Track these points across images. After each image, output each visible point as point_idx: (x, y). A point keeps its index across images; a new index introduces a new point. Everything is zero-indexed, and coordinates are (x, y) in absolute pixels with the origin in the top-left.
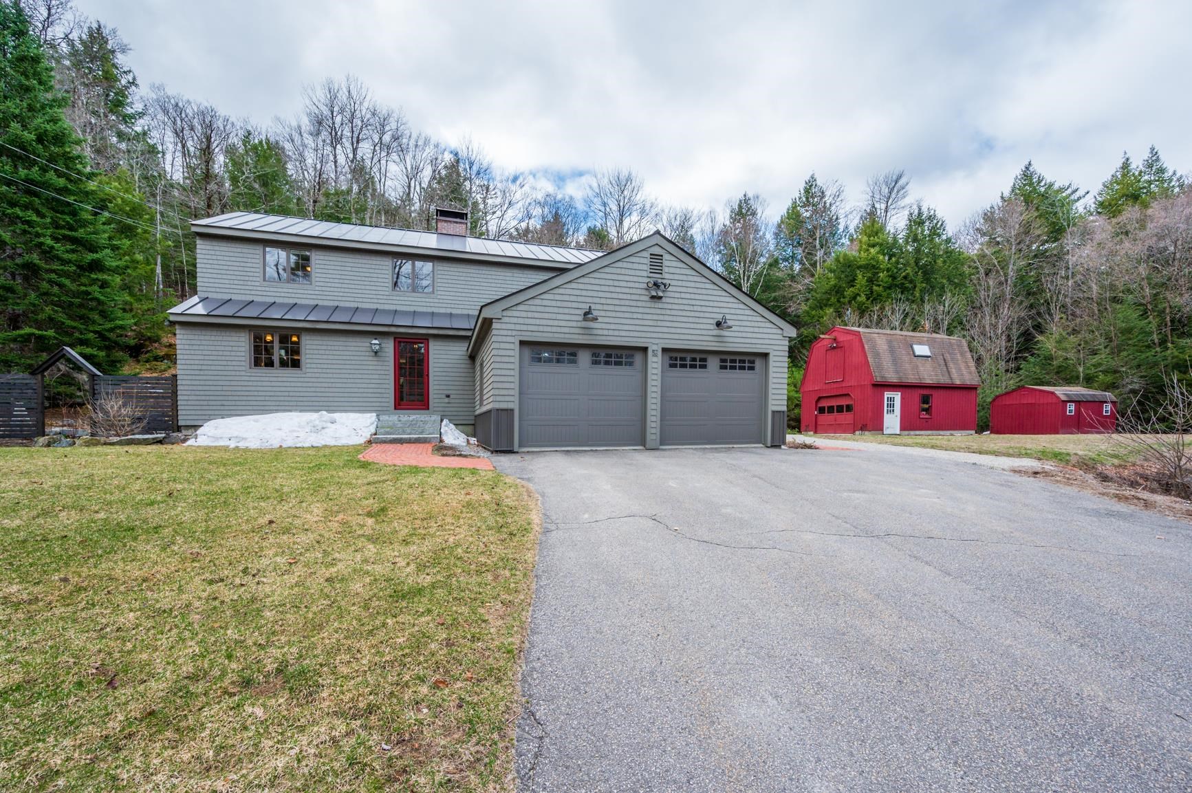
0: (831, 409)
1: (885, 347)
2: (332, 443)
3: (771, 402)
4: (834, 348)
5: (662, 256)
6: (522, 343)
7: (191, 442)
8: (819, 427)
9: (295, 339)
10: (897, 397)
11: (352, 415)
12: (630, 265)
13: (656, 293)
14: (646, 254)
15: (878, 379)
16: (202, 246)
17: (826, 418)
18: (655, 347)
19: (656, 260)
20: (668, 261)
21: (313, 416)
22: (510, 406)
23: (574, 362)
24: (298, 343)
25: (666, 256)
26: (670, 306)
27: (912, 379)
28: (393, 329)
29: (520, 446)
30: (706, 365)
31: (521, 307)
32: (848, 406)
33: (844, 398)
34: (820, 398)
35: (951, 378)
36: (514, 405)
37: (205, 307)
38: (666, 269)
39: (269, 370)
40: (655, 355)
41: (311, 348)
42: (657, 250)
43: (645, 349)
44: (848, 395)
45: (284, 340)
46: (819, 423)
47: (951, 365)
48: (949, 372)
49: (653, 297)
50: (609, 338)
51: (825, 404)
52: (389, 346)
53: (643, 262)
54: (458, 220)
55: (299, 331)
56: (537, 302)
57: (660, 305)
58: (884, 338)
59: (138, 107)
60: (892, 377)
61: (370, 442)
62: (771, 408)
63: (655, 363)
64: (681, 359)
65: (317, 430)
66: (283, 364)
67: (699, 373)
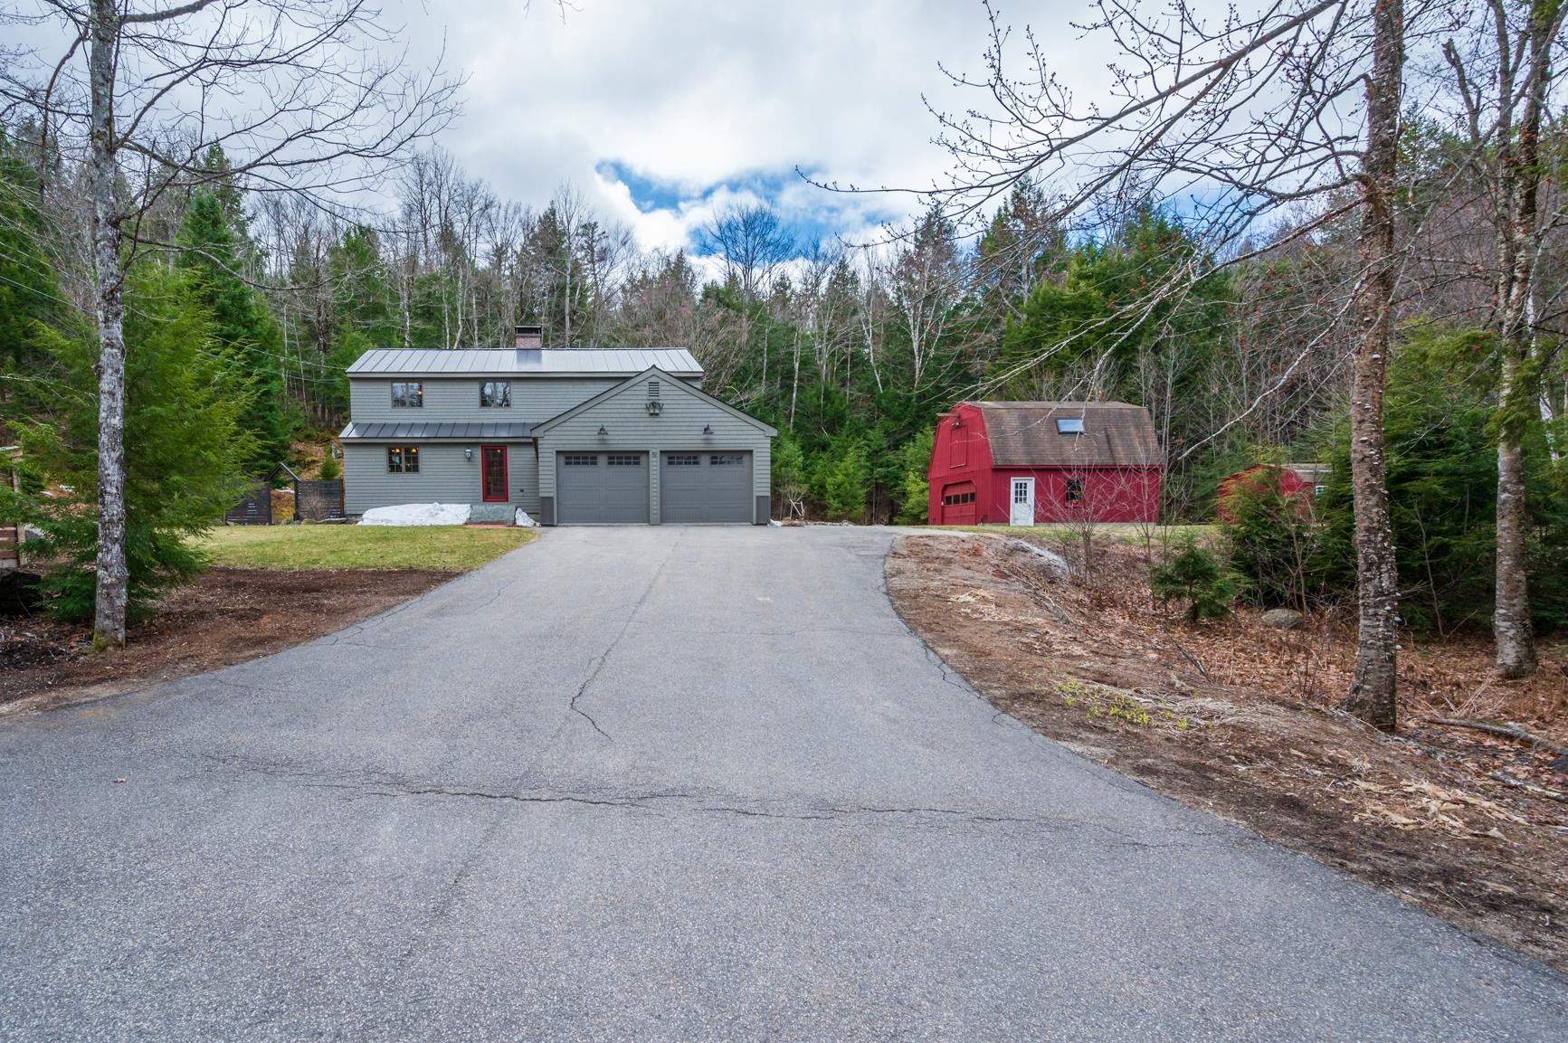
0: (957, 500)
1: (1016, 424)
2: (442, 524)
3: (756, 489)
4: (958, 427)
5: (658, 383)
6: (558, 452)
7: (360, 523)
8: (946, 520)
9: (414, 451)
10: (1031, 483)
11: (454, 506)
12: (633, 393)
13: (654, 409)
14: (646, 383)
15: (999, 463)
16: (353, 387)
17: (952, 509)
18: (655, 450)
19: (654, 387)
20: (663, 387)
21: (430, 506)
22: (551, 495)
23: (595, 463)
24: (416, 453)
25: (662, 383)
26: (666, 420)
27: (1051, 460)
28: (481, 440)
29: (558, 522)
30: (699, 462)
31: (556, 428)
32: (973, 495)
33: (967, 486)
34: (946, 487)
35: (1114, 458)
36: (553, 494)
37: (357, 433)
38: (661, 393)
39: (399, 474)
40: (655, 456)
41: (426, 457)
42: (654, 379)
43: (648, 452)
44: (970, 482)
45: (408, 451)
46: (946, 515)
47: (1117, 441)
48: (1111, 450)
49: (651, 414)
50: (619, 446)
51: (951, 493)
52: (478, 453)
53: (645, 387)
54: (534, 335)
55: (416, 445)
56: (567, 424)
57: (658, 419)
58: (1016, 414)
59: (249, 213)
60: (1020, 459)
61: (466, 524)
62: (756, 494)
63: (655, 462)
64: (674, 457)
65: (433, 515)
66: (408, 470)
67: (693, 468)
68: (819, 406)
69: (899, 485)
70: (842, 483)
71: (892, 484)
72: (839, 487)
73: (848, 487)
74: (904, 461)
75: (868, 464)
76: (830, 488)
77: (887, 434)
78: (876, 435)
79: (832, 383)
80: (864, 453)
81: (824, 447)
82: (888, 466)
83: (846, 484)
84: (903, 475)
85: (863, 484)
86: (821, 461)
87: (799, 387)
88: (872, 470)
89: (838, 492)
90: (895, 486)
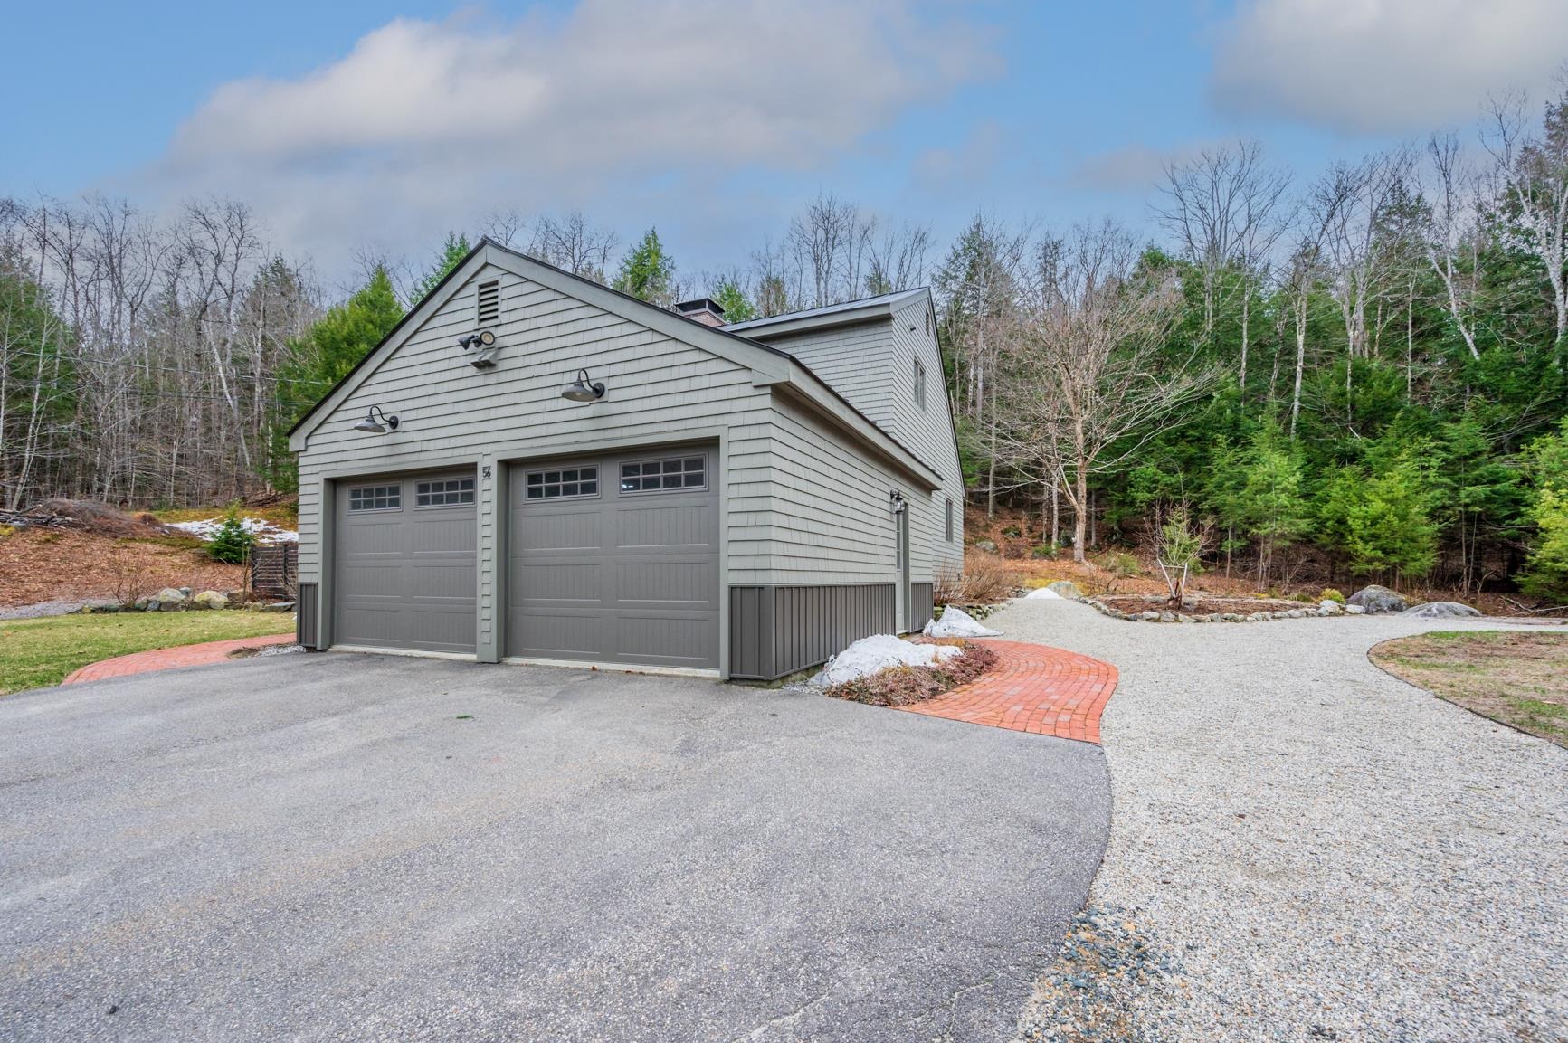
3: (726, 563)
5: (496, 283)
12: (450, 319)
13: (485, 356)
14: (474, 287)
18: (488, 461)
19: (490, 292)
20: (507, 290)
22: (314, 579)
23: (397, 502)
25: (505, 281)
26: (510, 376)
30: (594, 484)
31: (325, 429)
38: (502, 307)
40: (488, 477)
42: (491, 274)
43: (472, 468)
49: (479, 365)
50: (422, 456)
56: (341, 416)
57: (493, 379)
62: (729, 578)
63: (488, 494)
64: (550, 476)
67: (580, 503)
68: (1343, 394)
69: (1521, 515)
70: (1383, 516)
71: (1506, 513)
72: (1373, 524)
73: (1396, 522)
74: (1534, 472)
75: (1445, 480)
76: (1356, 525)
77: (1492, 427)
78: (1465, 432)
79: (1371, 355)
80: (1435, 462)
81: (1352, 457)
82: (1494, 482)
83: (1391, 517)
84: (1529, 496)
85: (1433, 515)
86: (1340, 481)
87: (1304, 371)
88: (1455, 490)
89: (1373, 530)
90: (1513, 517)
